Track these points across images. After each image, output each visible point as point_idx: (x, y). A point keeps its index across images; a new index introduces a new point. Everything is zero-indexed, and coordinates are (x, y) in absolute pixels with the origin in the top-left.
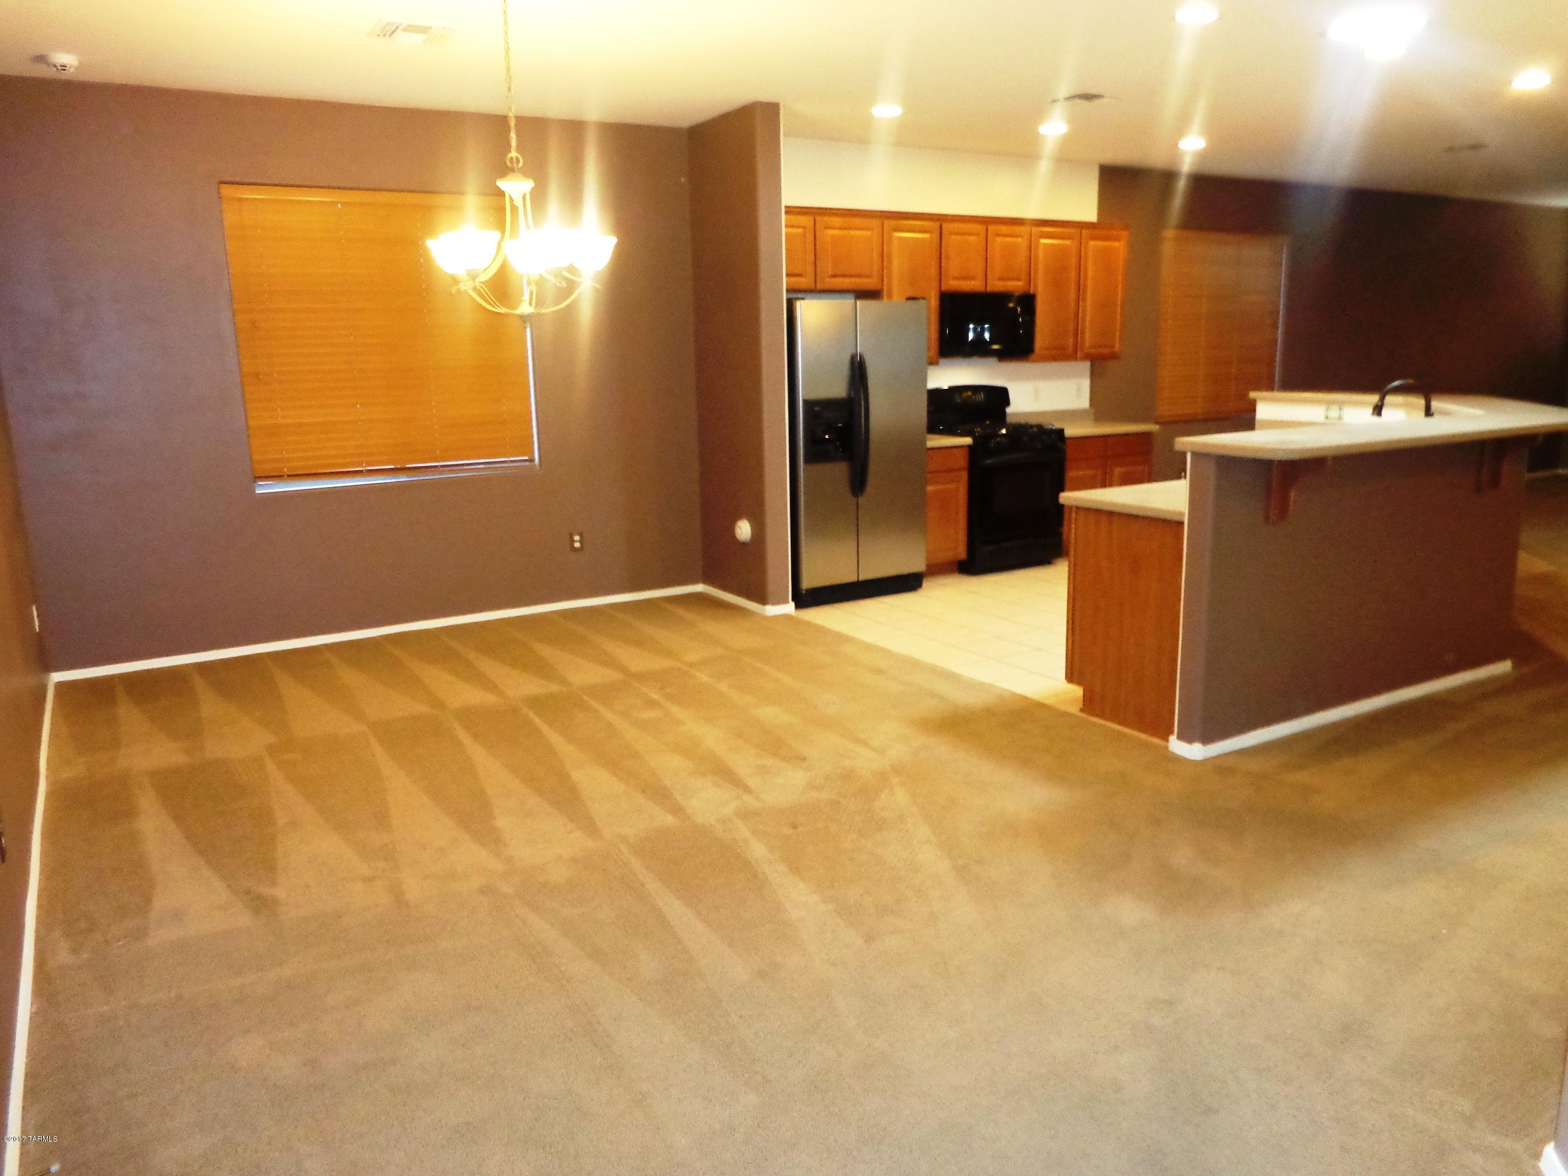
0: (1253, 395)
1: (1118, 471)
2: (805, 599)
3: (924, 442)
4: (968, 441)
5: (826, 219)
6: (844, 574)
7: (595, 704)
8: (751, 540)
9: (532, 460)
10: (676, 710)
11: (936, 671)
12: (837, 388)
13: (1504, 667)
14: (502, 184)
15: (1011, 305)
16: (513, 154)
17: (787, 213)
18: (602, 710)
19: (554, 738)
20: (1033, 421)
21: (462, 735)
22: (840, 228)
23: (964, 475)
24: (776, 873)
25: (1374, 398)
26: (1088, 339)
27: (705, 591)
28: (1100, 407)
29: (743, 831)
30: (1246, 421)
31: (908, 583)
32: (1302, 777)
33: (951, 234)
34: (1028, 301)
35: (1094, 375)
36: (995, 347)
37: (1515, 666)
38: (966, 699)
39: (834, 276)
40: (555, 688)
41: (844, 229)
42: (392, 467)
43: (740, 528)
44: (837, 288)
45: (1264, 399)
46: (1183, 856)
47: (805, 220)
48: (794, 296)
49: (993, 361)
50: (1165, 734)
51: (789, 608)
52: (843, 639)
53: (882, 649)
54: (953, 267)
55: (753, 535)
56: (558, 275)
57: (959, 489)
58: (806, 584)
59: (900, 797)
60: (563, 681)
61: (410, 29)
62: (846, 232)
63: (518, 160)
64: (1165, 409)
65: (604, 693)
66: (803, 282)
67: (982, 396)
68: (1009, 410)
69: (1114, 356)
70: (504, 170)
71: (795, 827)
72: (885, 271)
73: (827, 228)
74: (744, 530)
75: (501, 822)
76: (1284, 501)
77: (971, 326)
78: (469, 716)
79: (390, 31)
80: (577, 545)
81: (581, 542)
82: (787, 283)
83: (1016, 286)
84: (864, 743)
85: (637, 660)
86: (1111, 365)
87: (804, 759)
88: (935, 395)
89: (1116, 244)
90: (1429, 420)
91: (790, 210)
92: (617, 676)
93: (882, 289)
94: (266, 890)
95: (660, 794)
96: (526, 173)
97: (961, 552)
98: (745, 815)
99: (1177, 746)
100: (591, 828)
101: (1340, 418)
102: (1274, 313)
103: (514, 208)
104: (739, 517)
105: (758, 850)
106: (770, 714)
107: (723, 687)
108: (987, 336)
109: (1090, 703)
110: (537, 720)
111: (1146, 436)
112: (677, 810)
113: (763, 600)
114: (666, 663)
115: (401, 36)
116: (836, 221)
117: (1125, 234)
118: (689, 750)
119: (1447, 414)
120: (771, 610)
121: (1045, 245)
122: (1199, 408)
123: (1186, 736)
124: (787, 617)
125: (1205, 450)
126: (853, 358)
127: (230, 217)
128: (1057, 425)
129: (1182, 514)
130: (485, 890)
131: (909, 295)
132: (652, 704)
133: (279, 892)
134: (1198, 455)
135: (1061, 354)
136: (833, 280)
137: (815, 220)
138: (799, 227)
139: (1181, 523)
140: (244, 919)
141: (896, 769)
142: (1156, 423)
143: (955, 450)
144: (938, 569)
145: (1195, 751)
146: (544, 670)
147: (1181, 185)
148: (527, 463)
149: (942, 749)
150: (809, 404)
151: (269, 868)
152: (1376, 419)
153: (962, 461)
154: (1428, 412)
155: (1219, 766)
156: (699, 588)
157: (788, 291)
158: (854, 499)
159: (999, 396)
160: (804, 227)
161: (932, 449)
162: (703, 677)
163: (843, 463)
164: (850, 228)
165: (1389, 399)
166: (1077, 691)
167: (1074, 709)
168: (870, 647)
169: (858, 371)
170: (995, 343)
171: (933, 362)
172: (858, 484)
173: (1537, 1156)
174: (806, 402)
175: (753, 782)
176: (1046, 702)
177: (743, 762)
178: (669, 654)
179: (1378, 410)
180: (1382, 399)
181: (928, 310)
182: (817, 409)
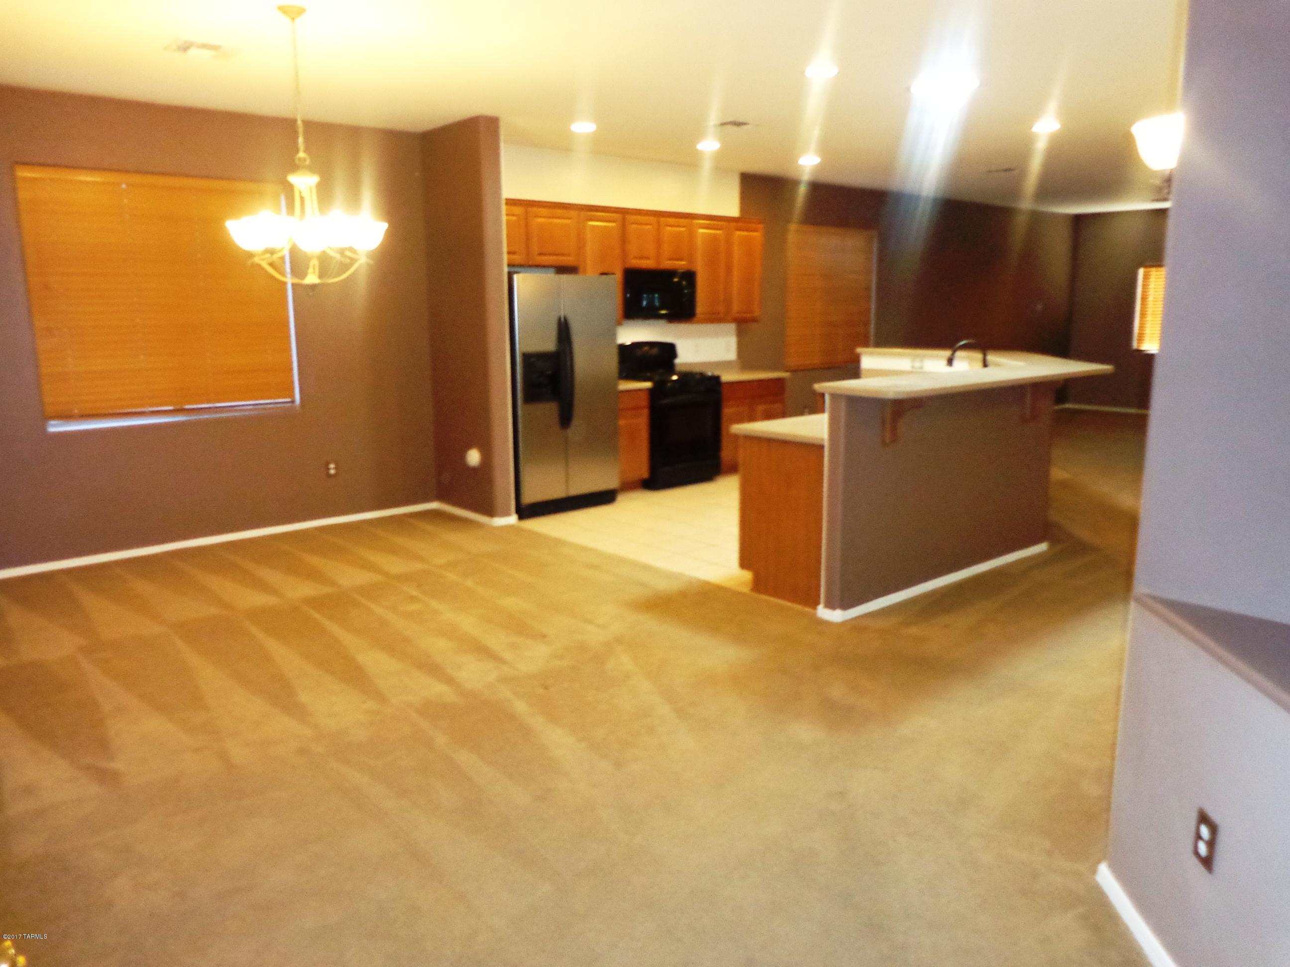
0: (859, 350)
1: (760, 408)
2: (526, 511)
3: (616, 385)
4: (648, 385)
5: (535, 209)
6: (557, 491)
7: (364, 601)
8: (480, 465)
9: (293, 402)
10: (434, 603)
11: (635, 564)
12: (549, 344)
13: (1041, 548)
14: (292, 178)
15: (676, 280)
16: (301, 154)
17: (507, 204)
18: (372, 606)
19: (334, 629)
20: (697, 370)
21: (254, 630)
22: (546, 217)
23: (645, 412)
24: (537, 722)
25: (947, 353)
26: (736, 307)
27: (441, 508)
28: (745, 359)
29: (505, 693)
30: (854, 372)
31: (604, 498)
32: (914, 630)
33: (633, 223)
34: (690, 276)
35: (740, 334)
36: (663, 312)
37: (1051, 546)
38: (663, 586)
39: (540, 254)
40: (326, 590)
41: (550, 217)
42: (171, 408)
43: (471, 456)
44: (543, 263)
45: (866, 353)
46: (837, 691)
47: (518, 210)
48: (512, 270)
49: (662, 323)
50: (815, 604)
51: (513, 519)
52: (557, 543)
53: (591, 550)
54: (633, 248)
55: (482, 461)
56: (342, 252)
57: (641, 422)
58: (529, 498)
59: (623, 661)
60: (333, 584)
61: (204, 46)
62: (551, 220)
63: (305, 160)
64: (793, 361)
65: (371, 591)
66: (517, 259)
67: (655, 351)
68: (677, 361)
69: (754, 320)
70: (294, 167)
71: (546, 688)
72: (581, 251)
73: (536, 216)
74: (474, 457)
75: (304, 697)
76: (894, 429)
77: (645, 296)
78: (256, 615)
79: (185, 48)
80: (333, 472)
81: (334, 469)
82: (508, 260)
83: (681, 265)
84: (590, 622)
85: (395, 566)
86: (754, 326)
87: (544, 636)
88: (622, 348)
89: (755, 234)
90: (986, 369)
91: (511, 202)
92: (379, 578)
93: (579, 266)
94: (105, 764)
95: (434, 669)
96: (312, 169)
97: (644, 473)
98: (505, 680)
99: (824, 613)
100: (380, 697)
101: (921, 368)
102: (868, 289)
103: (302, 199)
104: (469, 447)
105: (520, 707)
106: (510, 602)
107: (469, 583)
108: (657, 304)
109: (759, 585)
110: (317, 615)
111: (779, 381)
112: (450, 681)
113: (490, 511)
114: (417, 566)
115: (193, 52)
116: (544, 211)
117: (761, 226)
118: (449, 632)
119: (997, 365)
120: (499, 522)
121: (703, 233)
122: (817, 360)
123: (830, 605)
124: (510, 527)
125: (838, 392)
126: (560, 319)
127: (24, 194)
128: (716, 373)
129: (823, 440)
130: (302, 751)
131: (602, 271)
132: (413, 599)
133: (118, 765)
134: (835, 396)
135: (715, 318)
136: (540, 258)
137: (528, 210)
138: (514, 215)
139: (821, 447)
140: (94, 789)
141: (619, 640)
142: (787, 371)
143: (639, 392)
144: (629, 486)
145: (836, 616)
146: (314, 575)
147: (802, 190)
148: (289, 405)
149: (650, 623)
150: (526, 357)
151: (103, 745)
152: (949, 369)
153: (644, 401)
154: (985, 365)
155: (855, 625)
156: (434, 505)
157: (508, 266)
158: (563, 432)
159: (669, 350)
160: (519, 216)
161: (622, 392)
162: (452, 576)
163: (553, 404)
164: (553, 217)
165: (959, 354)
166: (747, 575)
167: (746, 590)
168: (584, 549)
169: (564, 330)
170: (662, 309)
171: (619, 324)
172: (566, 419)
173: (1094, 872)
174: (522, 354)
175: (508, 656)
176: (723, 585)
177: (496, 641)
178: (421, 559)
179: (950, 362)
180: (953, 354)
181: (615, 281)
182: (532, 360)
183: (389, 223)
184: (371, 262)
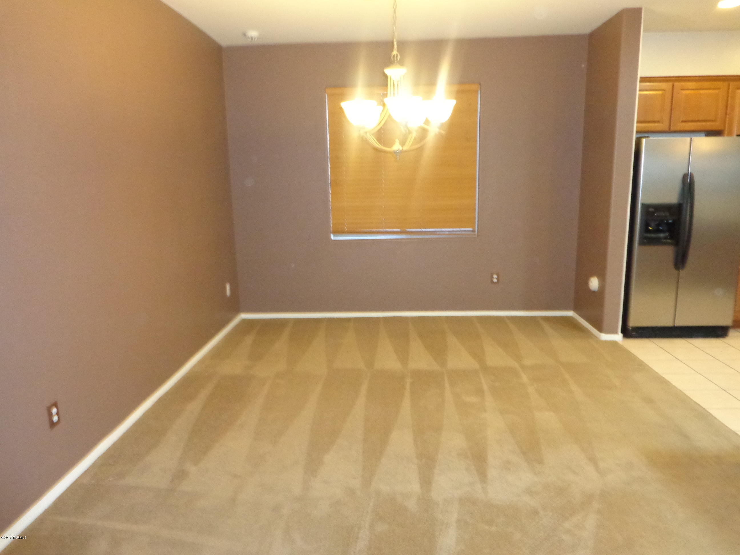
2: (630, 332)
5: (682, 84)
6: (663, 320)
7: (447, 384)
8: (598, 290)
9: (474, 231)
12: (670, 197)
14: (387, 71)
16: (395, 53)
18: (447, 389)
22: (693, 89)
27: (575, 317)
39: (686, 122)
41: (695, 90)
42: (399, 230)
43: (592, 282)
44: (686, 129)
47: (663, 85)
48: (643, 135)
51: (618, 337)
55: (599, 287)
58: (633, 322)
60: (443, 364)
62: (697, 92)
63: (397, 56)
65: (459, 377)
72: (728, 116)
73: (683, 89)
74: (594, 283)
75: (329, 457)
78: (378, 376)
80: (495, 280)
81: (497, 279)
82: (637, 127)
84: (595, 463)
92: (475, 366)
93: (725, 129)
95: (427, 465)
98: (465, 502)
100: (369, 479)
104: (592, 275)
107: (532, 389)
112: (427, 483)
113: (600, 329)
116: (691, 85)
120: (605, 337)
124: (614, 343)
126: (685, 176)
136: (684, 124)
137: (673, 85)
138: (660, 90)
146: (440, 354)
148: (471, 233)
150: (646, 207)
156: (570, 313)
157: (637, 132)
158: (676, 272)
160: (664, 90)
162: (525, 379)
163: (670, 247)
164: (701, 89)
169: (688, 185)
172: (680, 262)
174: (643, 205)
178: (517, 356)
182: (651, 210)
183: (456, 99)
184: (443, 132)
